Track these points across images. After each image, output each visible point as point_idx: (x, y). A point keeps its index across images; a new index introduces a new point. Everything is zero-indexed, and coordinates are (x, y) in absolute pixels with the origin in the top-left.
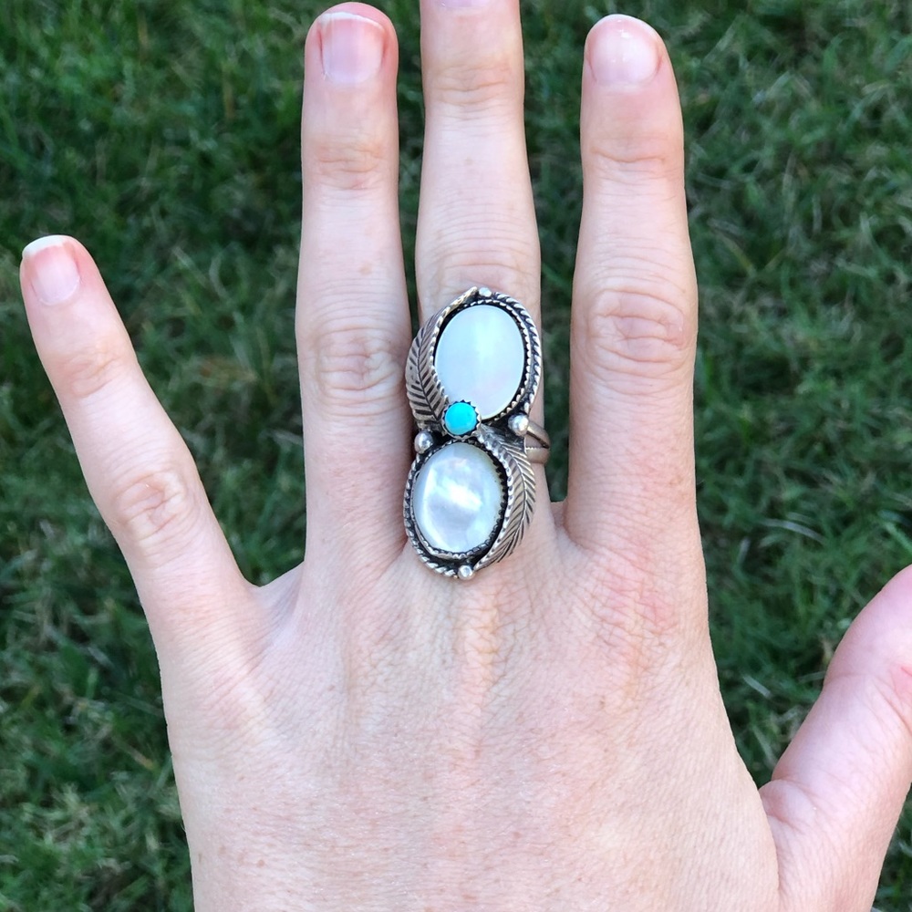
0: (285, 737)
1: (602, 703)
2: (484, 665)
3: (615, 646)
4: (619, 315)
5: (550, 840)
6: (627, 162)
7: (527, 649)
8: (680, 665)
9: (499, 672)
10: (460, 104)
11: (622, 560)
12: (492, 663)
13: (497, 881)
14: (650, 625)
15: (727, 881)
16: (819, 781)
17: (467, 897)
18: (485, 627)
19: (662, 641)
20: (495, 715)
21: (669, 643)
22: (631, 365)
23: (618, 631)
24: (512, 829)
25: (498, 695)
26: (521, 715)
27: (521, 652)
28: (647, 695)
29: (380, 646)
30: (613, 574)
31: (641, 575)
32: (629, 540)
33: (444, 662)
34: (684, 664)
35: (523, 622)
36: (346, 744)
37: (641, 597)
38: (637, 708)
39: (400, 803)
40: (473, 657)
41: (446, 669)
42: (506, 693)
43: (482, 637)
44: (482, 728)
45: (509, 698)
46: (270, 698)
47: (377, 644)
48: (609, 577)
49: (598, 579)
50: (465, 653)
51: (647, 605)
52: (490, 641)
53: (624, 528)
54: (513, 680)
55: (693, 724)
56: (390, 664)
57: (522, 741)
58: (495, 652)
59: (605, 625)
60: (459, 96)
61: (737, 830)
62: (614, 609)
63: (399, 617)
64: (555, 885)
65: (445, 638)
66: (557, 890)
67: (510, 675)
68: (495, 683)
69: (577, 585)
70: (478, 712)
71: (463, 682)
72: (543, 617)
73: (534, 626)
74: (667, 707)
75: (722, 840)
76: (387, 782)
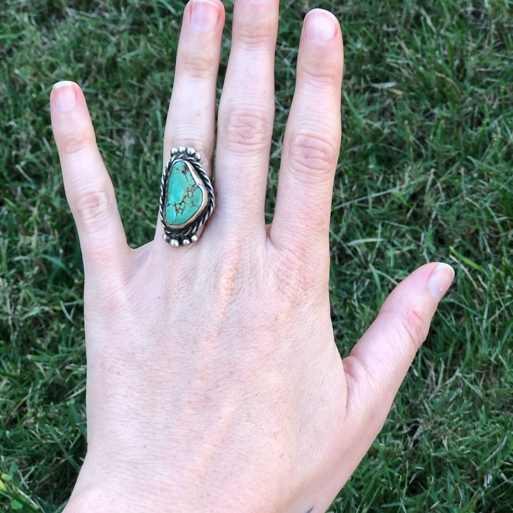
0: (135, 317)
1: (276, 318)
2: (227, 295)
3: (285, 293)
4: (303, 145)
5: (245, 376)
6: (317, 76)
7: (246, 290)
8: (313, 305)
9: (233, 299)
10: (246, 43)
11: (294, 255)
12: (231, 295)
13: (221, 392)
14: (302, 285)
15: (323, 401)
16: (370, 360)
17: (207, 398)
18: (230, 278)
19: (307, 293)
20: (229, 318)
21: (310, 294)
22: (307, 169)
23: (287, 287)
24: (230, 370)
25: (231, 309)
26: (240, 319)
27: (244, 291)
28: (297, 316)
29: (183, 282)
30: (289, 261)
31: (301, 263)
32: (297, 247)
33: (210, 291)
34: (315, 304)
35: (247, 278)
36: (162, 324)
37: (300, 273)
38: (292, 321)
39: (182, 353)
40: (223, 290)
41: (210, 295)
42: (235, 309)
43: (228, 282)
44: (222, 323)
45: (236, 311)
46: (130, 299)
47: (182, 280)
48: (286, 262)
49: (282, 262)
50: (219, 289)
51: (301, 276)
52: (231, 285)
53: (296, 241)
54: (238, 304)
55: (316, 331)
56: (186, 290)
57: (239, 331)
58: (233, 289)
59: (282, 283)
60: (247, 39)
61: (330, 379)
62: (287, 276)
63: (193, 269)
64: (246, 396)
65: (212, 281)
66: (247, 399)
67: (238, 301)
68: (231, 304)
69: (272, 263)
70: (221, 316)
71: (217, 302)
72: (256, 276)
73: (251, 280)
74: (306, 322)
75: (323, 383)
76: (178, 342)
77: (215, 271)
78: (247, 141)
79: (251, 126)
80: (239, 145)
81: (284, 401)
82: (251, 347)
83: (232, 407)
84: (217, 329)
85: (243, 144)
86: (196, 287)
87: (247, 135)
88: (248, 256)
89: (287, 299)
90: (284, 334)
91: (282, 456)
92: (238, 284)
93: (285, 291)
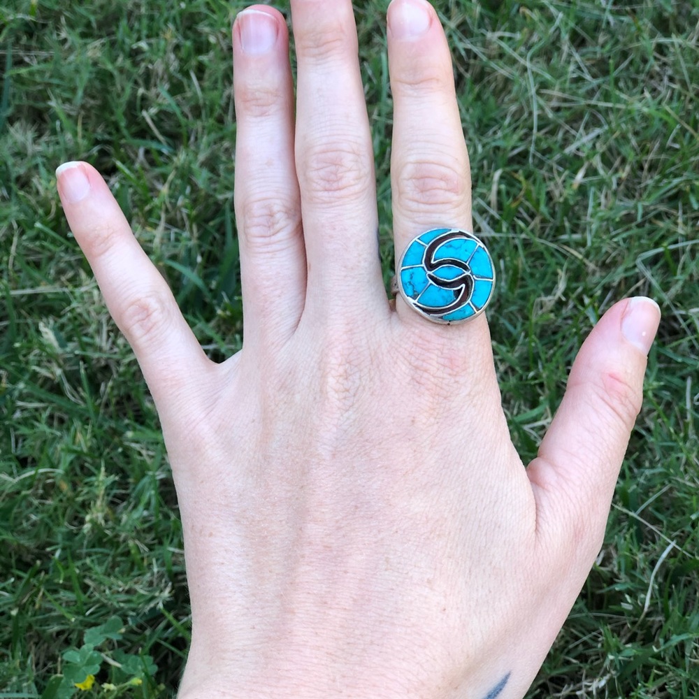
77: (319, 369)
78: (335, 185)
79: (336, 165)
80: (326, 194)
81: (439, 535)
82: (380, 468)
83: (362, 554)
84: (331, 448)
85: (331, 190)
86: (298, 397)
87: (333, 177)
88: (364, 342)
89: (427, 392)
90: (428, 442)
91: (445, 610)
92: (354, 382)
93: (423, 381)
